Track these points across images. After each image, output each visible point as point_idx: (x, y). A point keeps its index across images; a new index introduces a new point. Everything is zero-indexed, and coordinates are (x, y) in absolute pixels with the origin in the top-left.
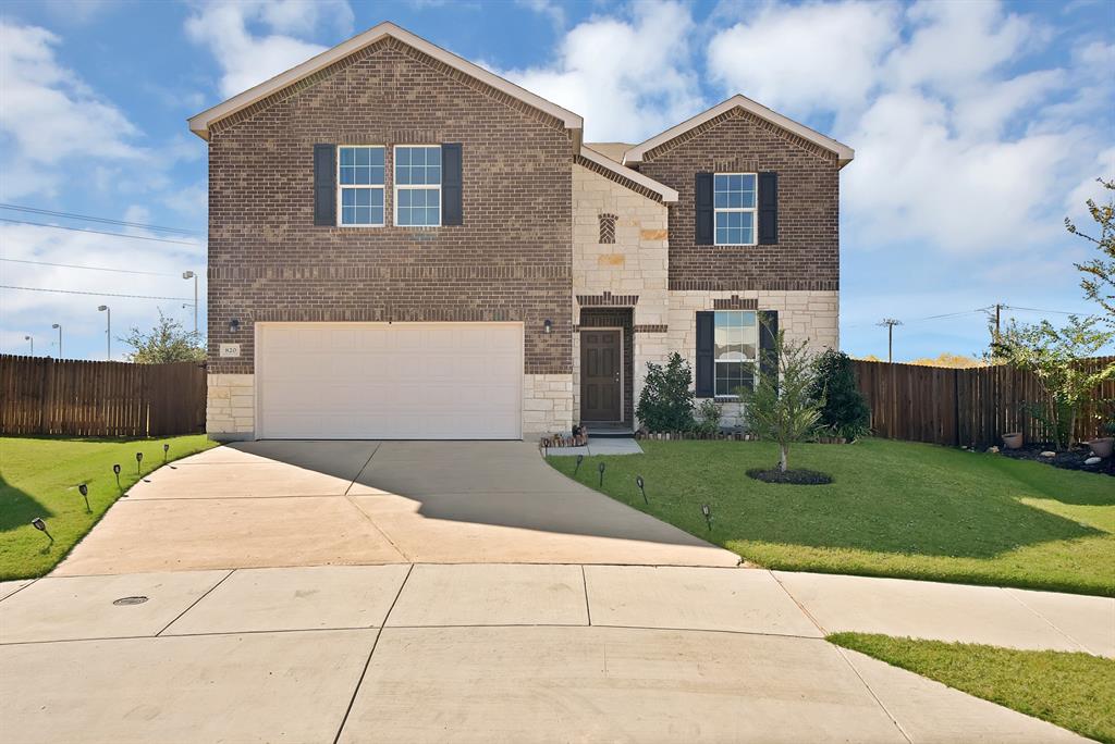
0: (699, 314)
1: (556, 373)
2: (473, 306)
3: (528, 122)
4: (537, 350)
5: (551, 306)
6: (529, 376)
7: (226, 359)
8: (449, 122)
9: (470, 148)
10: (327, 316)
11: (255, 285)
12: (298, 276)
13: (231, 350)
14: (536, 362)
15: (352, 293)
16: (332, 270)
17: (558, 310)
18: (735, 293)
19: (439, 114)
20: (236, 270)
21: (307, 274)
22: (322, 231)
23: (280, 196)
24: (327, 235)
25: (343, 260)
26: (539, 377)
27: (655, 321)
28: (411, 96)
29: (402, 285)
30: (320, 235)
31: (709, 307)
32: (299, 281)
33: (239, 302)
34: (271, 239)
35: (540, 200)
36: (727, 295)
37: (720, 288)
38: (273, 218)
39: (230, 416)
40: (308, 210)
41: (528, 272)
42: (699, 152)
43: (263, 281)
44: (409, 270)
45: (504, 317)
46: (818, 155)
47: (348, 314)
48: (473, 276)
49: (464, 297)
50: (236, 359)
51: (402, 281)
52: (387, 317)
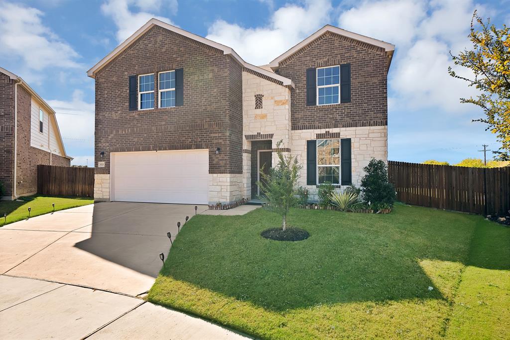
0: (308, 142)
1: (222, 173)
2: (188, 142)
3: (210, 54)
4: (214, 162)
5: (221, 141)
6: (211, 175)
7: (100, 168)
8: (178, 59)
9: (187, 70)
10: (133, 149)
11: (110, 137)
12: (124, 132)
13: (102, 164)
14: (214, 169)
15: (142, 139)
16: (135, 130)
17: (223, 143)
18: (327, 130)
19: (174, 56)
20: (103, 131)
21: (127, 132)
22: (132, 113)
23: (118, 100)
24: (134, 114)
25: (139, 125)
26: (215, 175)
28: (163, 50)
29: (160, 134)
30: (131, 114)
31: (314, 138)
32: (124, 134)
33: (104, 144)
34: (115, 118)
35: (215, 90)
36: (323, 131)
37: (319, 128)
38: (115, 109)
39: (102, 191)
40: (127, 104)
41: (210, 125)
42: (308, 58)
43: (112, 135)
44: (163, 127)
45: (198, 147)
46: (374, 51)
47: (141, 148)
48: (188, 128)
49: (184, 138)
50: (104, 168)
51: (161, 132)
52: (155, 149)
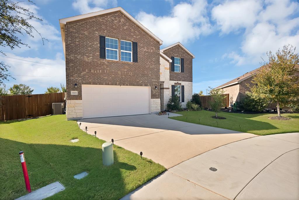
0: (172, 85)
1: (157, 98)
2: (140, 82)
3: (151, 40)
4: (154, 93)
5: (156, 83)
6: (152, 99)
7: (73, 95)
8: (134, 37)
9: (139, 44)
10: (104, 84)
11: (82, 74)
12: (96, 72)
13: (74, 93)
14: (153, 96)
15: (111, 78)
16: (105, 71)
17: (158, 84)
18: (178, 82)
19: (132, 34)
20: (76, 69)
21: (98, 72)
22: (102, 60)
23: (89, 49)
24: (104, 61)
25: (108, 69)
26: (154, 99)
27: (167, 87)
28: (125, 28)
29: (124, 76)
30: (102, 61)
31: (174, 84)
32: (96, 73)
33: (77, 78)
34: (87, 60)
35: (154, 59)
36: (176, 82)
37: (175, 81)
38: (87, 54)
39: (75, 112)
40: (98, 53)
41: (152, 75)
43: (85, 73)
44: (125, 72)
45: (146, 85)
46: (190, 56)
47: (110, 83)
48: (140, 75)
49: (138, 80)
50: (76, 95)
51: (124, 75)
52: (120, 84)
